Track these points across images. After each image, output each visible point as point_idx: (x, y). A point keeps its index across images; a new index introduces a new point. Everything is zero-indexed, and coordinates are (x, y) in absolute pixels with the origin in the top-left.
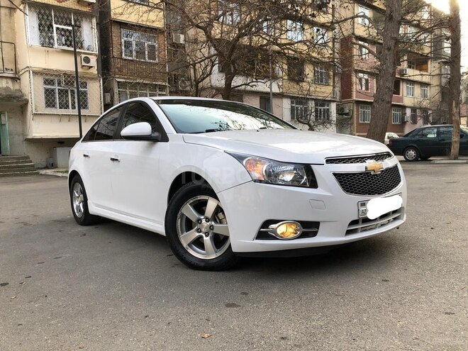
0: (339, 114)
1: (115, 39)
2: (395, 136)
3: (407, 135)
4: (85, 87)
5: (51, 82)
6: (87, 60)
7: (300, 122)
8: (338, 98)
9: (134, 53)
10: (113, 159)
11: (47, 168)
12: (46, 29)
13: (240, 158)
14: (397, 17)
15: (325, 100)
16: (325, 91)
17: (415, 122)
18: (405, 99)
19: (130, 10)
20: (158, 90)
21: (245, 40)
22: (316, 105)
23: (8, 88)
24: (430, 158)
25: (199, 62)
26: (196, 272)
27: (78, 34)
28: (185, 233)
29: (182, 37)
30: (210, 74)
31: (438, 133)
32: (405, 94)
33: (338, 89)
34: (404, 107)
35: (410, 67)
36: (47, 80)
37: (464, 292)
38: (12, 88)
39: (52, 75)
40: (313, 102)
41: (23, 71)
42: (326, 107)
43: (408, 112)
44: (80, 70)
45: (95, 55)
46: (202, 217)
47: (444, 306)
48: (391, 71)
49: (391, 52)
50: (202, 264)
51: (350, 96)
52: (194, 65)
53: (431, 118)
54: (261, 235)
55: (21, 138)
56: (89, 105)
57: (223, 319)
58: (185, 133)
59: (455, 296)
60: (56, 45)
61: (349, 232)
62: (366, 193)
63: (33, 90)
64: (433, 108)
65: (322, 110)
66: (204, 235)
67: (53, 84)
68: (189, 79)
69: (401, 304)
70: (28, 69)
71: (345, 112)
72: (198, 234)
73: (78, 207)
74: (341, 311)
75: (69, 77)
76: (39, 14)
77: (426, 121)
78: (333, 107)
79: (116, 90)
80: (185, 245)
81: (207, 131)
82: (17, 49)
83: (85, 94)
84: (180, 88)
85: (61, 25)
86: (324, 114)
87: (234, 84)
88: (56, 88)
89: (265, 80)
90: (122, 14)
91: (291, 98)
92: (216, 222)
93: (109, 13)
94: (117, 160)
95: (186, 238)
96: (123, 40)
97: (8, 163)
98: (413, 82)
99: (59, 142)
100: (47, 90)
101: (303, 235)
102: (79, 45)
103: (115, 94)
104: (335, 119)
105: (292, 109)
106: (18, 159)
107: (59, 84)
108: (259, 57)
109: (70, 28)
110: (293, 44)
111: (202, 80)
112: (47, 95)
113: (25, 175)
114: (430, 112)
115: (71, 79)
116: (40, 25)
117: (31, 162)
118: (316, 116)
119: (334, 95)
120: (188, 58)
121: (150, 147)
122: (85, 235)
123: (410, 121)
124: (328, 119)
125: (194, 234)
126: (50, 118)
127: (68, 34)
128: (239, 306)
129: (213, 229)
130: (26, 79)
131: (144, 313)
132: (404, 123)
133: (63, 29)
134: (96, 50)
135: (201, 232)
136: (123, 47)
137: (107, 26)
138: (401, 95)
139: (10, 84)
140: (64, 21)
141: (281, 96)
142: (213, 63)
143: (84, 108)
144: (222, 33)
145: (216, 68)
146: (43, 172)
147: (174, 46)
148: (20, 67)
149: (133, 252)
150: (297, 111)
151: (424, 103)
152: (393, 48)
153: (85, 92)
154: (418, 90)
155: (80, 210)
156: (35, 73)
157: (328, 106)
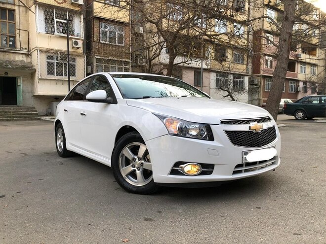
0: (251, 85)
1: (96, 29)
2: (290, 101)
3: (298, 101)
4: (74, 61)
5: (51, 58)
6: (76, 43)
7: (222, 89)
8: (250, 73)
9: (108, 39)
10: (82, 114)
11: (46, 115)
12: (50, 22)
13: (162, 118)
14: (291, 18)
15: (240, 75)
16: (241, 68)
17: (305, 91)
18: (298, 74)
19: (106, 10)
20: (123, 65)
21: (184, 32)
22: (234, 77)
23: (23, 61)
24: (314, 118)
25: (152, 47)
26: (131, 194)
27: (71, 25)
28: (124, 168)
29: (141, 28)
30: (159, 54)
31: (320, 101)
32: (299, 72)
33: (250, 67)
34: (298, 81)
35: (303, 52)
36: (49, 56)
37: (312, 220)
38: (26, 61)
39: (52, 53)
40: (232, 76)
41: (33, 50)
42: (241, 80)
43: (301, 84)
44: (71, 50)
45: (82, 40)
46: (136, 157)
47: (295, 229)
48: (286, 56)
49: (286, 42)
50: (135, 189)
51: (259, 72)
52: (148, 48)
53: (317, 89)
54: (173, 172)
55: (31, 95)
56: (76, 74)
57: (140, 229)
58: (129, 98)
59: (305, 222)
60: (56, 33)
61: (235, 173)
62: (249, 146)
63: (39, 63)
64: (319, 82)
65: (238, 81)
66: (137, 170)
67: (53, 59)
68: (145, 58)
69: (265, 225)
70: (36, 49)
71: (254, 83)
72: (133, 169)
73: (60, 144)
74: (222, 229)
75: (63, 54)
76: (45, 11)
77: (314, 91)
78: (246, 80)
79: (95, 64)
80: (124, 175)
81: (144, 98)
82: (30, 35)
83: (74, 66)
84: (139, 64)
85: (59, 19)
86: (240, 84)
87: (175, 62)
88: (55, 61)
89: (197, 60)
90: (100, 13)
91: (217, 72)
92: (145, 160)
93: (92, 12)
94: (84, 114)
95: (125, 171)
96: (101, 30)
97: (21, 112)
98: (305, 63)
99: (55, 99)
100: (48, 63)
101: (202, 173)
102: (71, 33)
103: (94, 67)
104: (247, 88)
105: (217, 80)
106: (28, 109)
107: (57, 59)
108: (193, 44)
109: (66, 21)
110: (218, 35)
111: (154, 59)
112: (49, 67)
113: (32, 120)
114: (317, 85)
115: (65, 56)
116: (46, 19)
117: (36, 111)
118: (234, 86)
119: (247, 71)
120: (145, 43)
121: (105, 107)
122: (62, 164)
123: (302, 91)
124: (242, 88)
125: (130, 168)
126: (49, 82)
127: (64, 25)
128: (154, 220)
129: (143, 166)
130: (35, 55)
131: (89, 222)
132: (297, 92)
133: (61, 22)
134: (82, 36)
135: (135, 167)
136: (101, 35)
137: (90, 20)
138: (296, 72)
139: (24, 58)
140: (62, 16)
141: (209, 71)
142: (161, 47)
143: (73, 76)
144: (168, 27)
145: (164, 50)
146: (43, 118)
147: (135, 35)
148: (32, 47)
149: (91, 178)
150: (220, 82)
151: (313, 79)
152: (287, 40)
153: (74, 65)
154: (308, 69)
155: (61, 147)
156: (41, 51)
157: (242, 79)
